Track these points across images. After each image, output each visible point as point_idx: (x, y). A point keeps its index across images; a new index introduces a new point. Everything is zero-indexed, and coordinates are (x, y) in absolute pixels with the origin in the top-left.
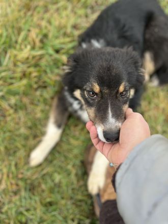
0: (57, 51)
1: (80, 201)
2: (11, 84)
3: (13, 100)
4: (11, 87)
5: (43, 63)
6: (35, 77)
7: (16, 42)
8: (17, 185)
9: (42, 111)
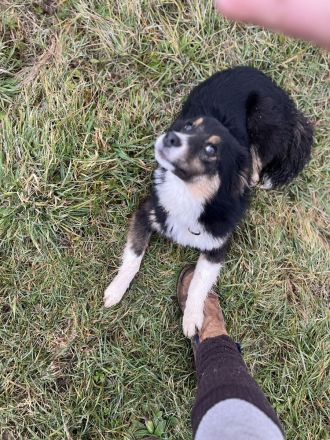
0: (131, 154)
1: (175, 350)
2: (77, 202)
3: (80, 223)
4: (78, 206)
5: (114, 171)
6: (106, 190)
7: (79, 147)
8: (92, 332)
9: (118, 234)
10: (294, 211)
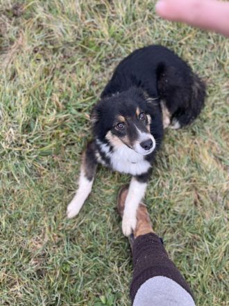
0: (79, 110)
1: (118, 245)
2: (43, 146)
3: (46, 160)
4: (45, 149)
5: (68, 122)
6: (63, 136)
7: (43, 108)
8: (59, 237)
9: (73, 166)
10: (195, 143)
